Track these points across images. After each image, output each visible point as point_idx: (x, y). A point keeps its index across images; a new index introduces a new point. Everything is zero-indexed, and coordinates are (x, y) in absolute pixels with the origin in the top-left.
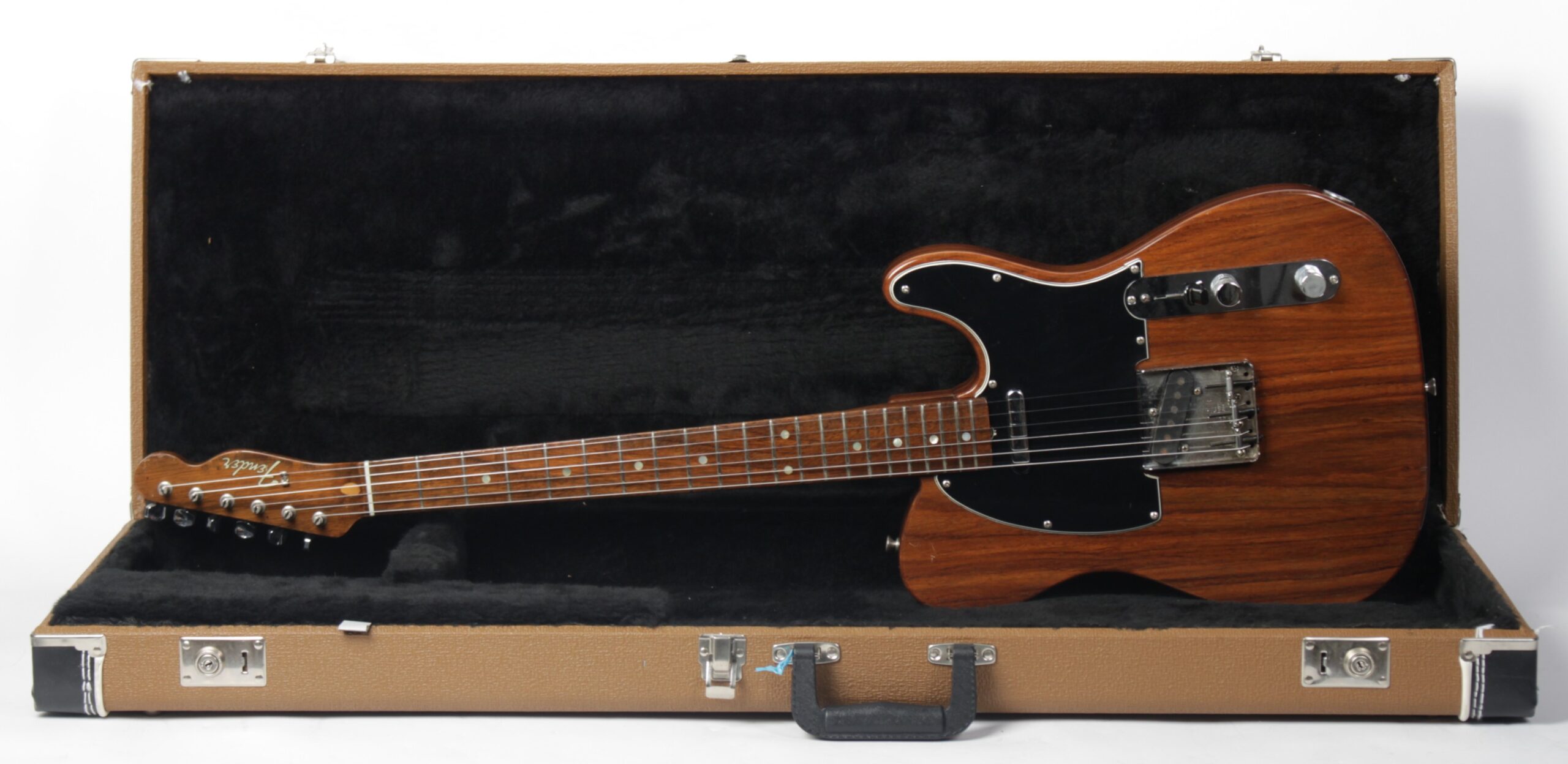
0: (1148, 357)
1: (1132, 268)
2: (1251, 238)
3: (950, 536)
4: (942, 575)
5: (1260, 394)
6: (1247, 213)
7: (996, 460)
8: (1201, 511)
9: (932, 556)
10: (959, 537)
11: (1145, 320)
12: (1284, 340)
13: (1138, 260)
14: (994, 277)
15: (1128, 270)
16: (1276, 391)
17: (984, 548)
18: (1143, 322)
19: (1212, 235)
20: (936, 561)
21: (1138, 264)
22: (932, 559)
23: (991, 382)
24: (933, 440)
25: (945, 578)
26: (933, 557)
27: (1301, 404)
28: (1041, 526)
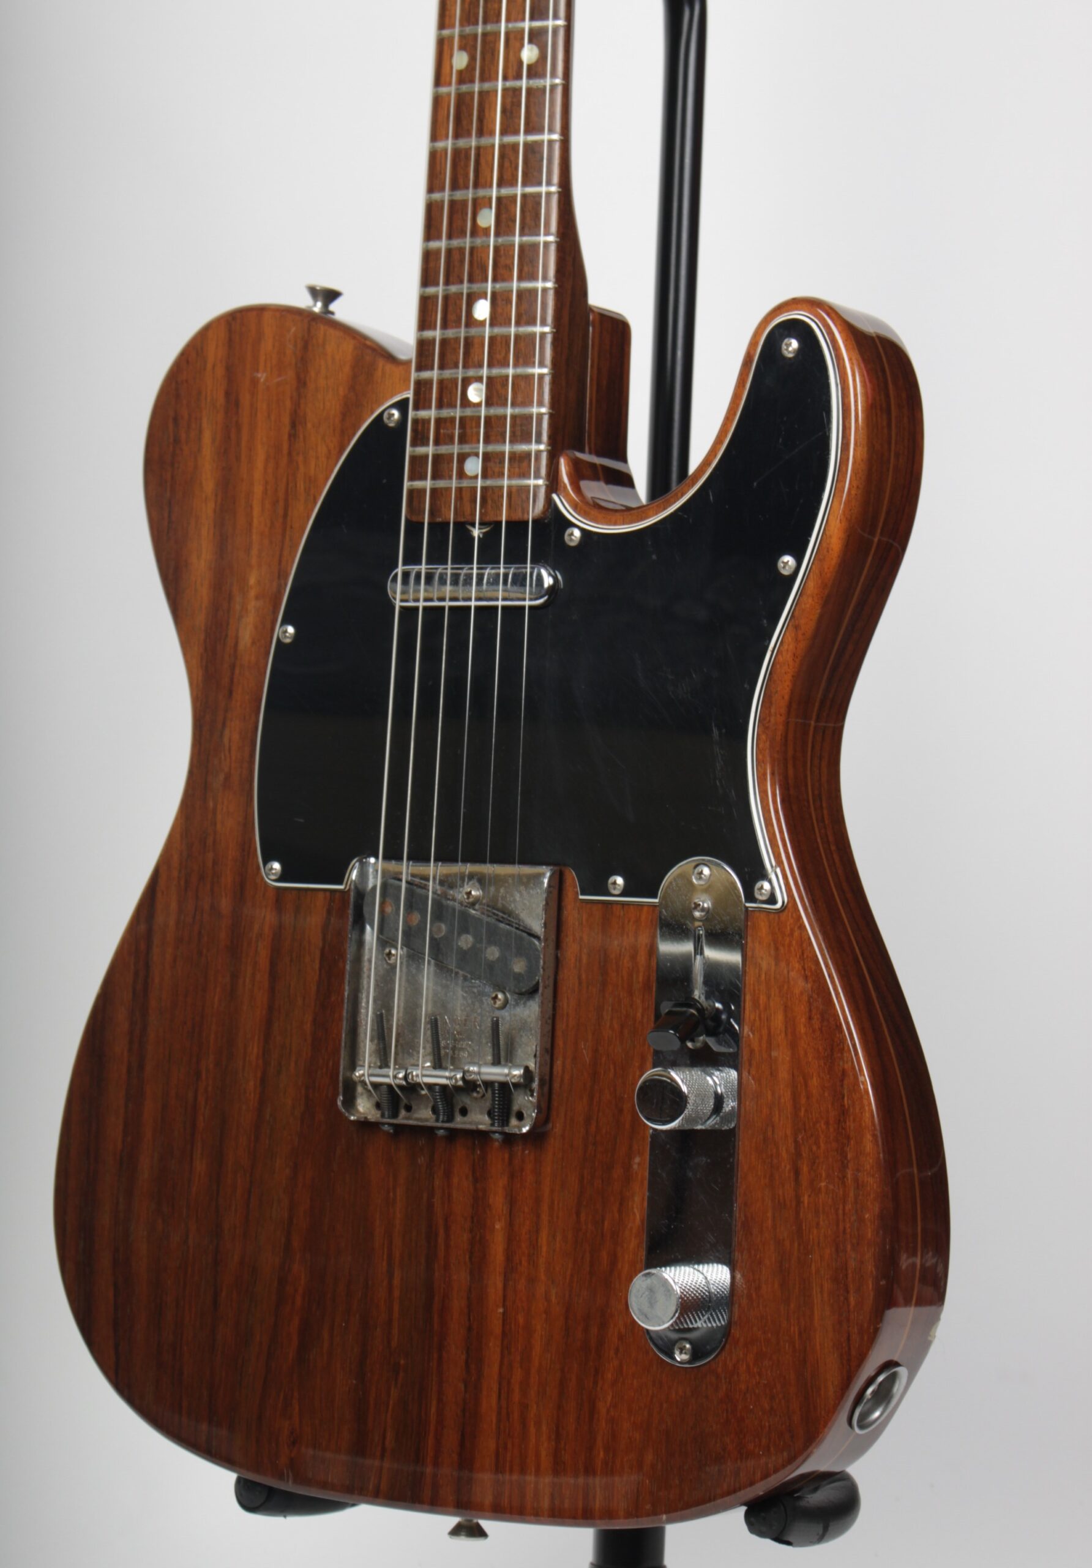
0: (581, 897)
1: (766, 886)
2: (797, 1172)
3: (296, 421)
4: (227, 394)
5: (480, 1137)
6: (849, 1174)
7: (414, 528)
8: (274, 975)
9: (265, 375)
10: (293, 436)
11: (656, 900)
12: (578, 1214)
13: (781, 898)
14: (788, 560)
15: (764, 876)
16: (479, 1175)
17: (265, 492)
18: (655, 896)
19: (814, 1082)
20: (254, 382)
21: (772, 899)
22: (259, 375)
23: (577, 533)
24: (479, 390)
25: (221, 400)
26: (262, 376)
27: (447, 1229)
28: (286, 621)
